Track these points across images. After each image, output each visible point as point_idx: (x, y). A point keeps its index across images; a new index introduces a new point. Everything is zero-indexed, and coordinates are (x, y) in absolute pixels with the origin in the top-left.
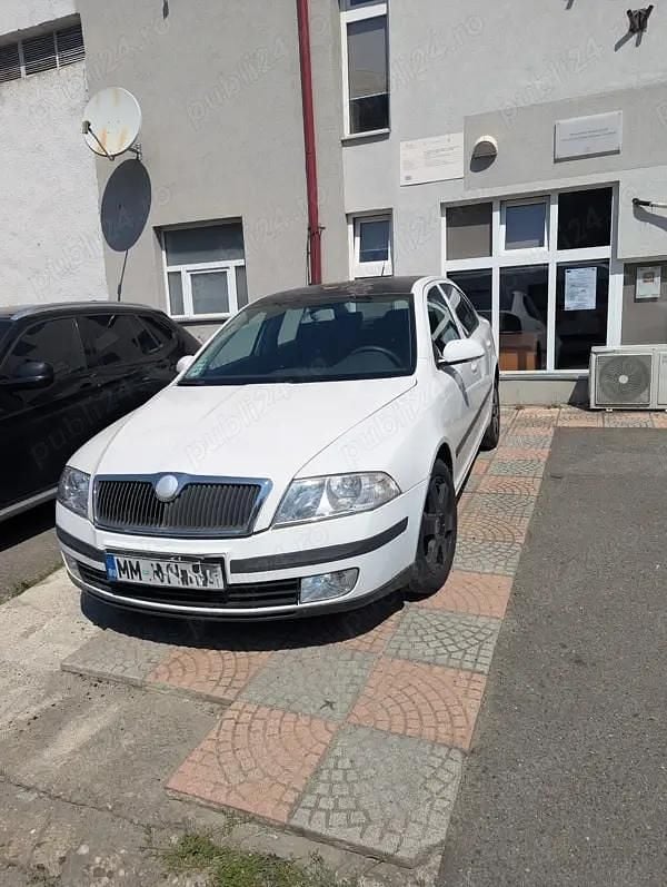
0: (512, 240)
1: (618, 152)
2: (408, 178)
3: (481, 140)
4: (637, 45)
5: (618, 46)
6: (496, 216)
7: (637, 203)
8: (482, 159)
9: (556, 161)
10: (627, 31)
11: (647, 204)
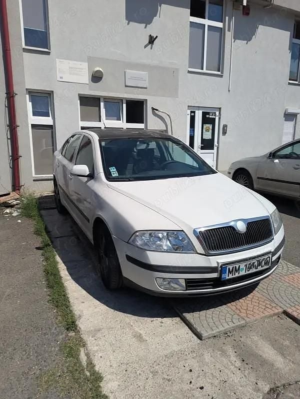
0: (108, 116)
1: (146, 88)
2: (61, 78)
3: (97, 69)
4: (151, 49)
5: (145, 47)
6: (102, 104)
7: (153, 109)
8: (96, 78)
9: (126, 86)
10: (148, 42)
11: (157, 110)
